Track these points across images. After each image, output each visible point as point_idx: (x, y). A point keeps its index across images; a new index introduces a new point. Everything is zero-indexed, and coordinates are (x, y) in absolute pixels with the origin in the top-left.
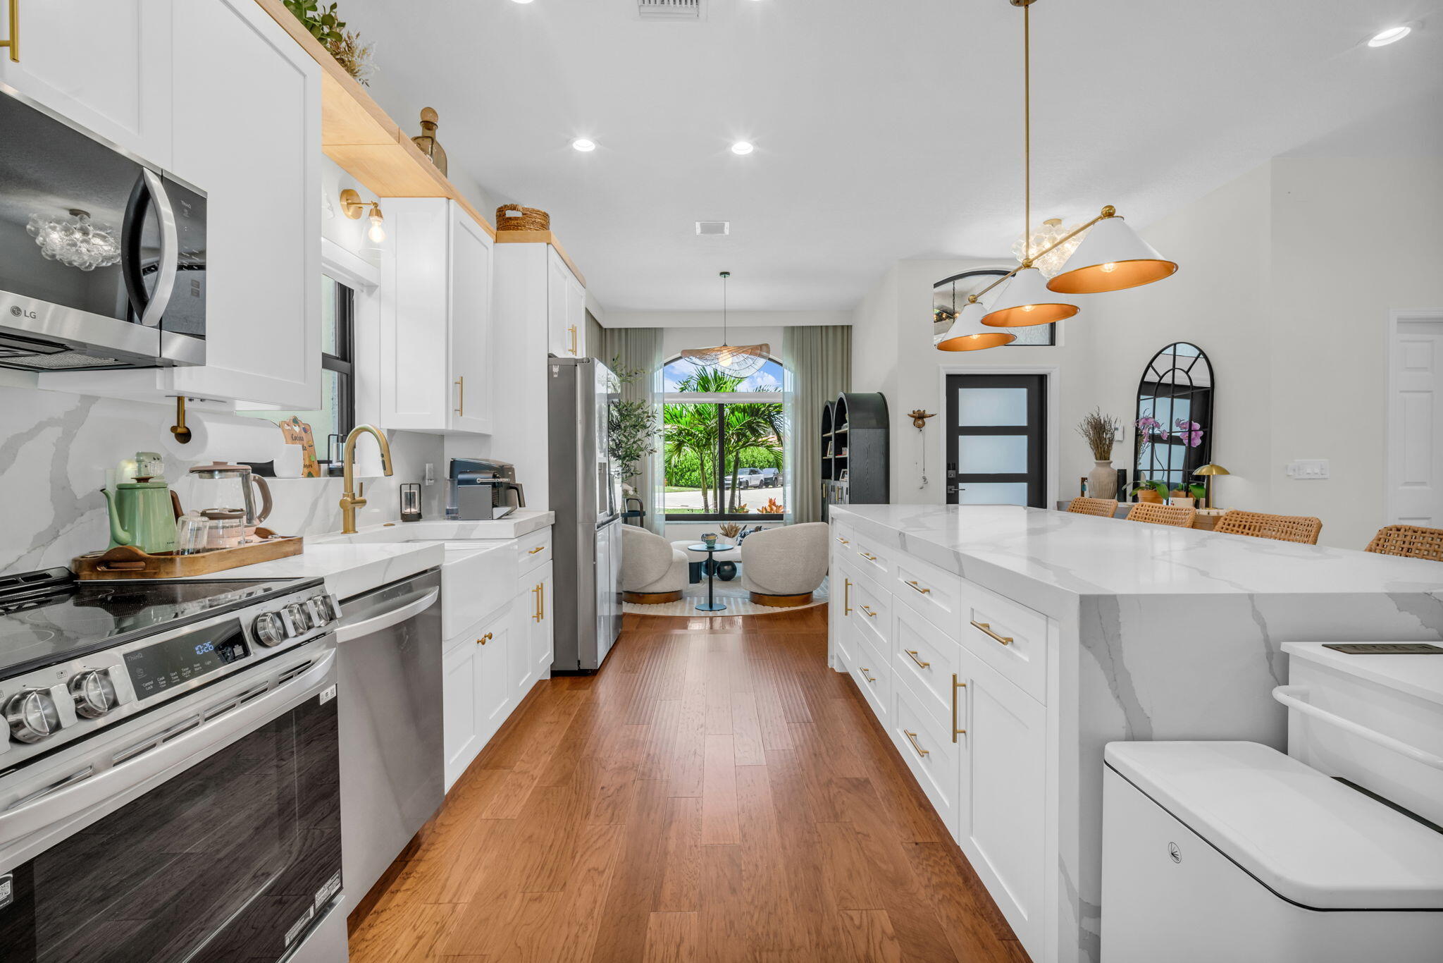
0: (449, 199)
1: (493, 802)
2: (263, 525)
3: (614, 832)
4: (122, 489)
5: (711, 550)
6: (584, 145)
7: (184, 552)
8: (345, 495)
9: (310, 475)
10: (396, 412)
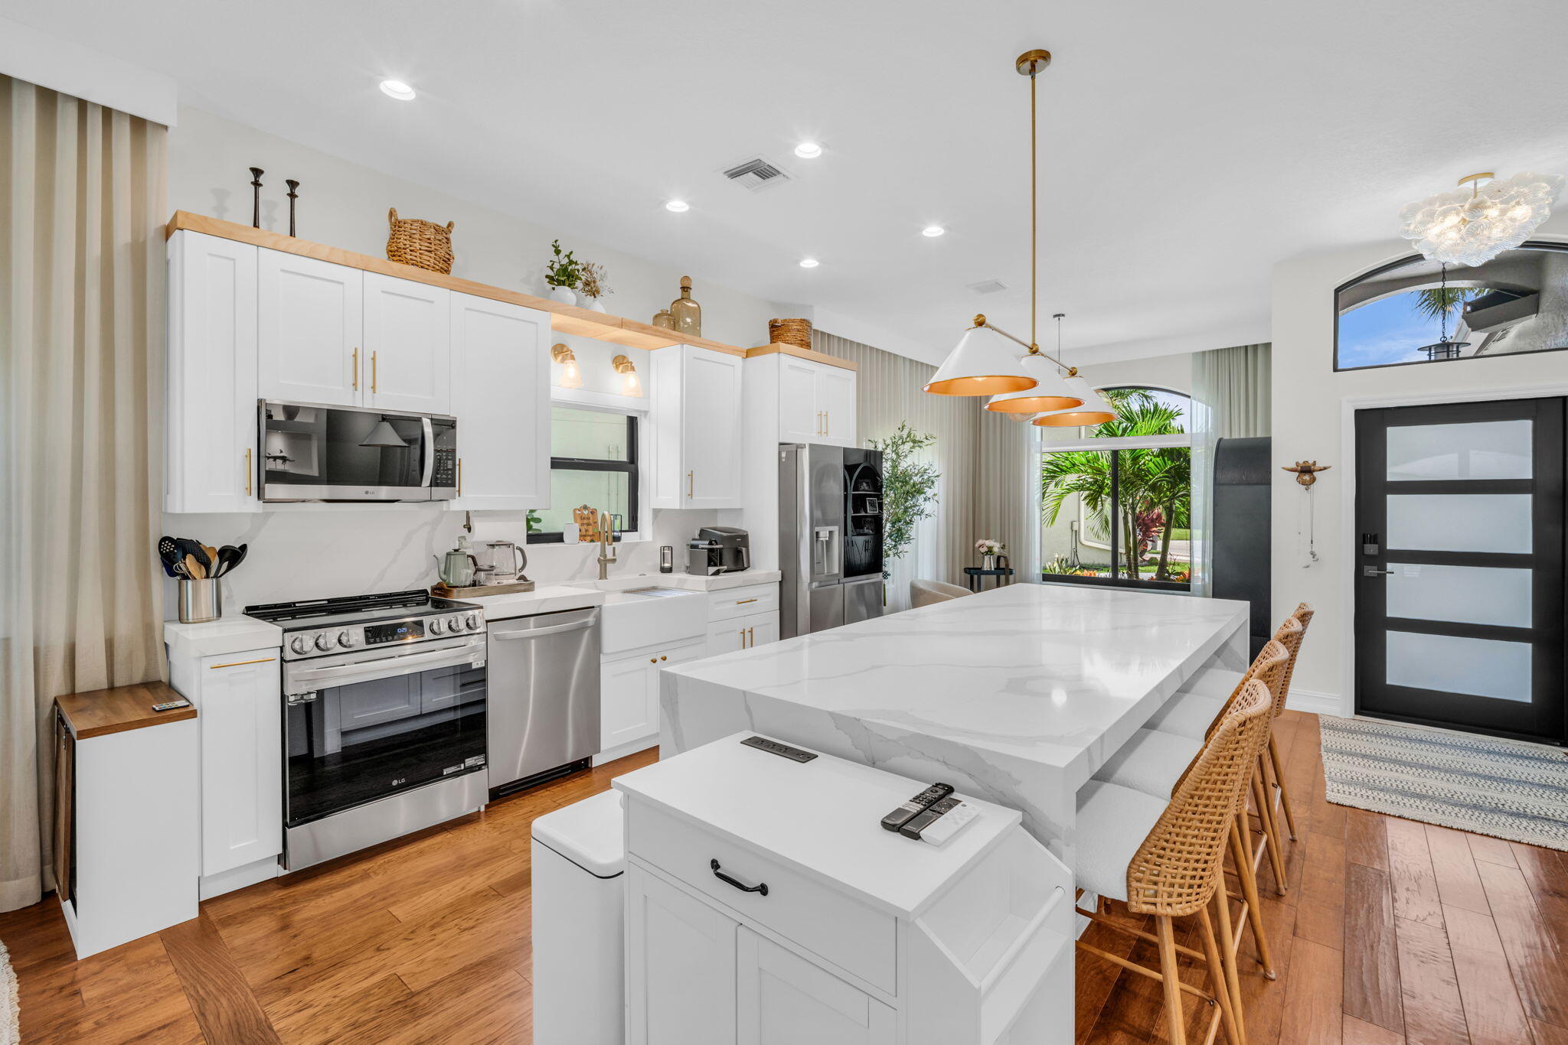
0: (682, 345)
2: (522, 574)
4: (448, 554)
6: (809, 263)
7: (461, 587)
8: (600, 555)
9: (592, 541)
10: (657, 496)
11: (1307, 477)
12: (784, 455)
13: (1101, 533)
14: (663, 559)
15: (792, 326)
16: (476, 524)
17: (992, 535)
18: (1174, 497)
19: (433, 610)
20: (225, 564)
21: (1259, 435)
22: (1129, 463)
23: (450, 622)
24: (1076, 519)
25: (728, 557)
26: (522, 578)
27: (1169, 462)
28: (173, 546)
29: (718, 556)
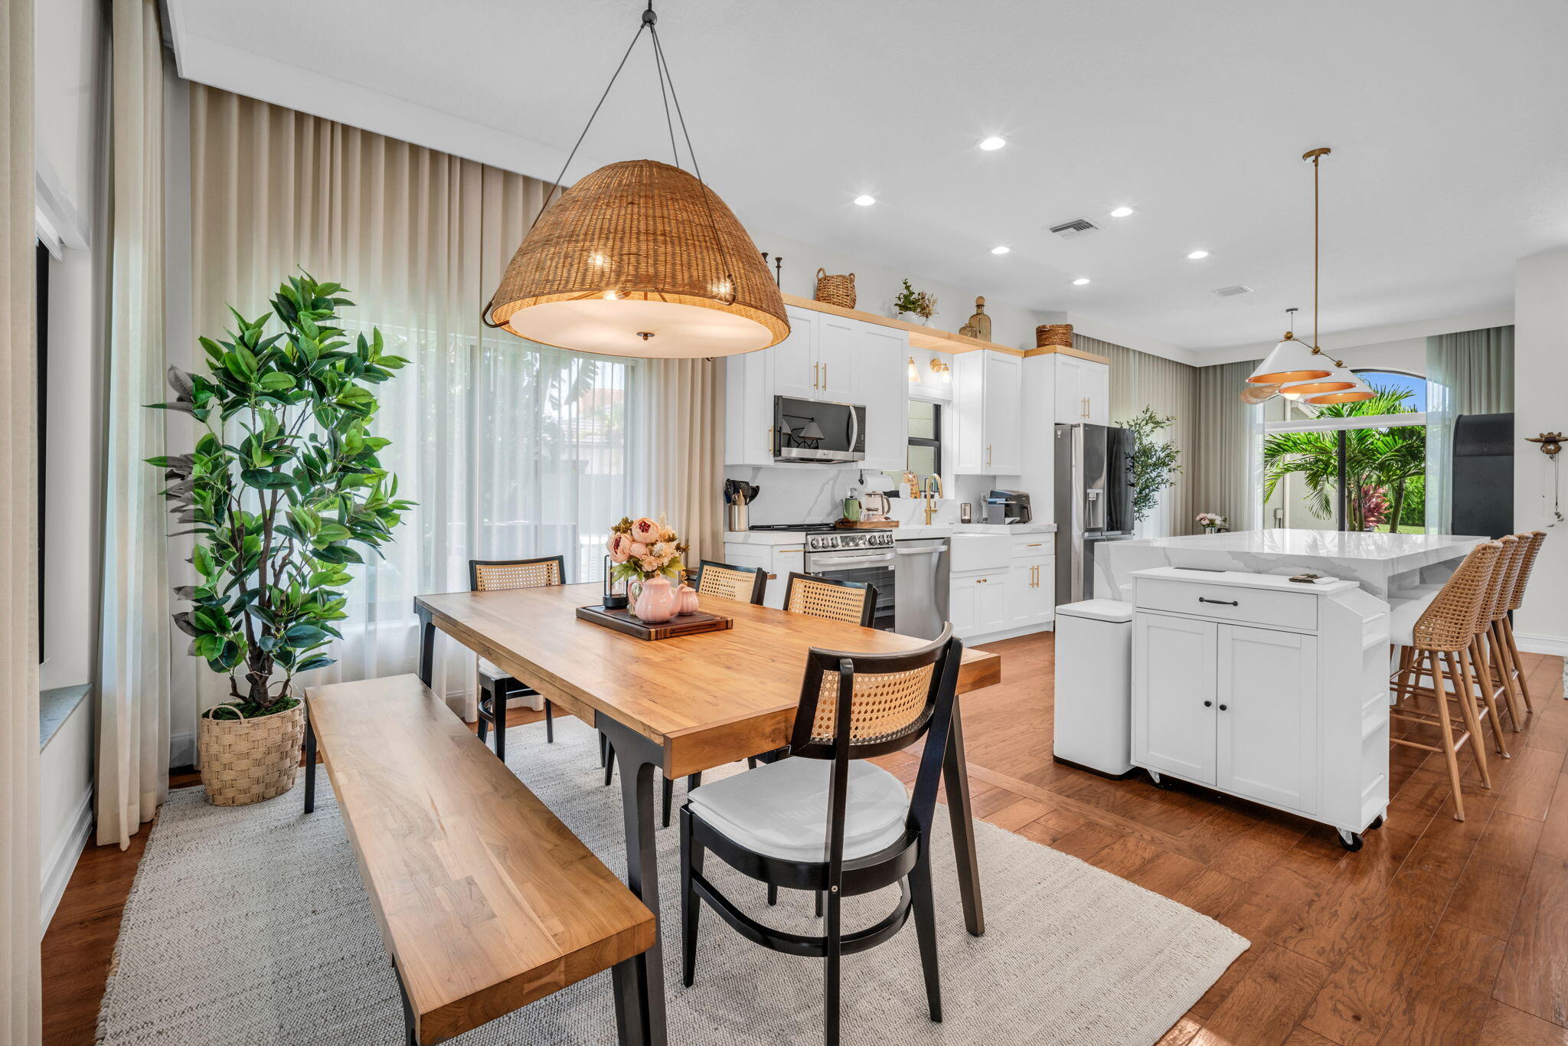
0: (984, 349)
2: (888, 516)
4: (846, 499)
6: (1082, 282)
8: (926, 507)
9: (915, 497)
10: (958, 465)
11: (1552, 447)
12: (1059, 433)
13: (1321, 513)
14: (963, 512)
15: (1057, 330)
16: (867, 478)
17: (1211, 509)
18: (1404, 476)
20: (751, 496)
21: (1503, 411)
22: (1354, 442)
24: (1280, 506)
25: (1016, 510)
26: (887, 518)
27: (1401, 441)
28: (731, 485)
29: (1011, 510)
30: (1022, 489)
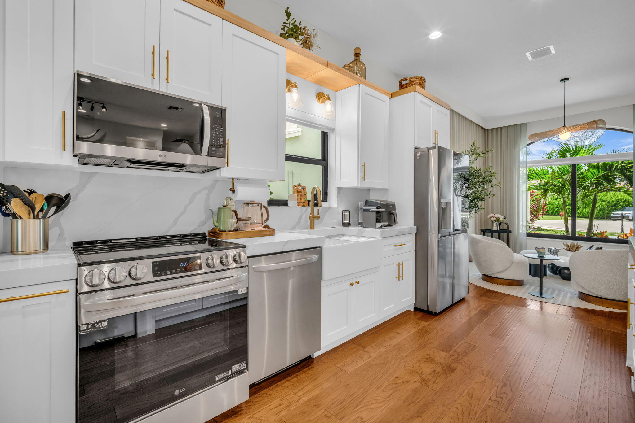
0: (359, 84)
1: (346, 360)
2: (267, 224)
3: (385, 404)
4: (218, 209)
5: (541, 258)
6: (435, 35)
7: (228, 231)
8: (311, 214)
9: (304, 206)
10: (341, 180)
12: (418, 154)
14: (344, 217)
15: (415, 81)
16: (239, 189)
19: (209, 247)
20: (53, 209)
23: (221, 258)
25: (385, 216)
26: (266, 226)
27: (602, 171)
28: (6, 191)
29: (381, 216)
30: (390, 199)
